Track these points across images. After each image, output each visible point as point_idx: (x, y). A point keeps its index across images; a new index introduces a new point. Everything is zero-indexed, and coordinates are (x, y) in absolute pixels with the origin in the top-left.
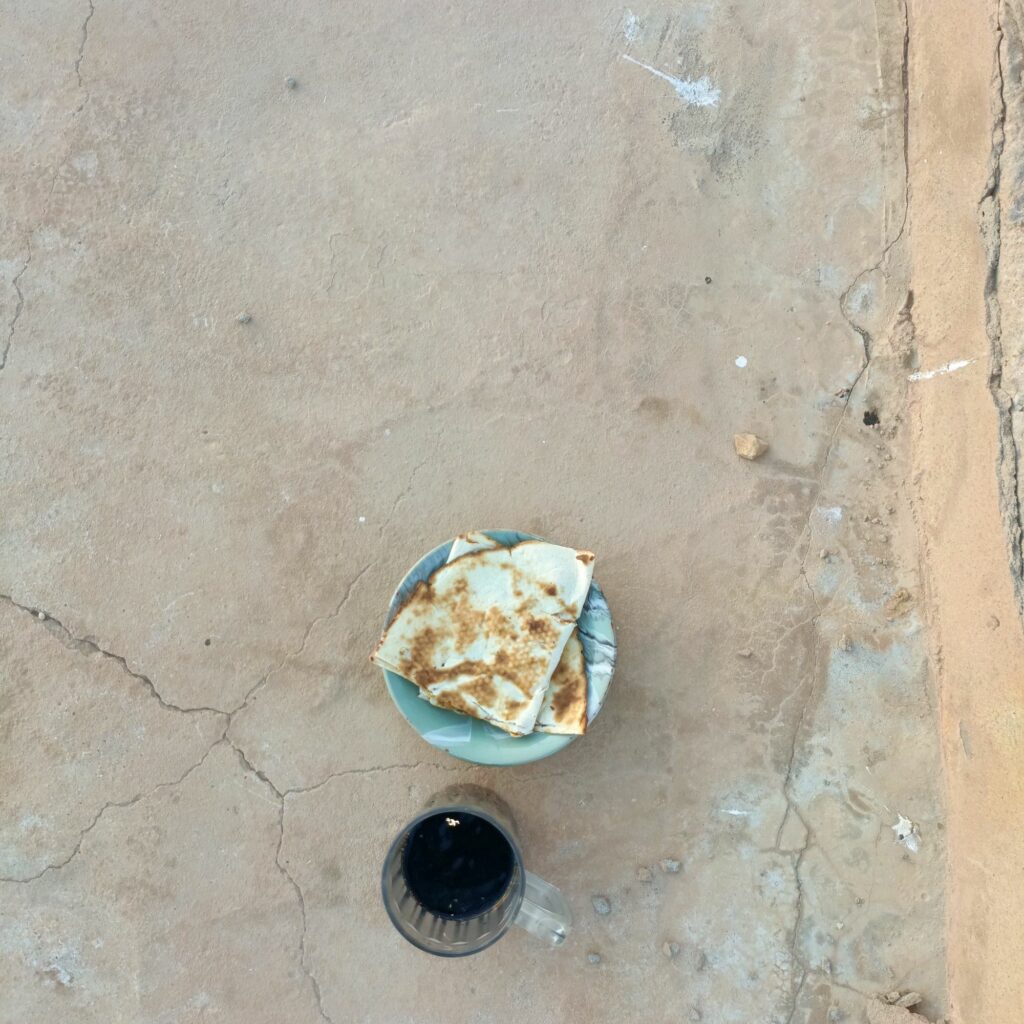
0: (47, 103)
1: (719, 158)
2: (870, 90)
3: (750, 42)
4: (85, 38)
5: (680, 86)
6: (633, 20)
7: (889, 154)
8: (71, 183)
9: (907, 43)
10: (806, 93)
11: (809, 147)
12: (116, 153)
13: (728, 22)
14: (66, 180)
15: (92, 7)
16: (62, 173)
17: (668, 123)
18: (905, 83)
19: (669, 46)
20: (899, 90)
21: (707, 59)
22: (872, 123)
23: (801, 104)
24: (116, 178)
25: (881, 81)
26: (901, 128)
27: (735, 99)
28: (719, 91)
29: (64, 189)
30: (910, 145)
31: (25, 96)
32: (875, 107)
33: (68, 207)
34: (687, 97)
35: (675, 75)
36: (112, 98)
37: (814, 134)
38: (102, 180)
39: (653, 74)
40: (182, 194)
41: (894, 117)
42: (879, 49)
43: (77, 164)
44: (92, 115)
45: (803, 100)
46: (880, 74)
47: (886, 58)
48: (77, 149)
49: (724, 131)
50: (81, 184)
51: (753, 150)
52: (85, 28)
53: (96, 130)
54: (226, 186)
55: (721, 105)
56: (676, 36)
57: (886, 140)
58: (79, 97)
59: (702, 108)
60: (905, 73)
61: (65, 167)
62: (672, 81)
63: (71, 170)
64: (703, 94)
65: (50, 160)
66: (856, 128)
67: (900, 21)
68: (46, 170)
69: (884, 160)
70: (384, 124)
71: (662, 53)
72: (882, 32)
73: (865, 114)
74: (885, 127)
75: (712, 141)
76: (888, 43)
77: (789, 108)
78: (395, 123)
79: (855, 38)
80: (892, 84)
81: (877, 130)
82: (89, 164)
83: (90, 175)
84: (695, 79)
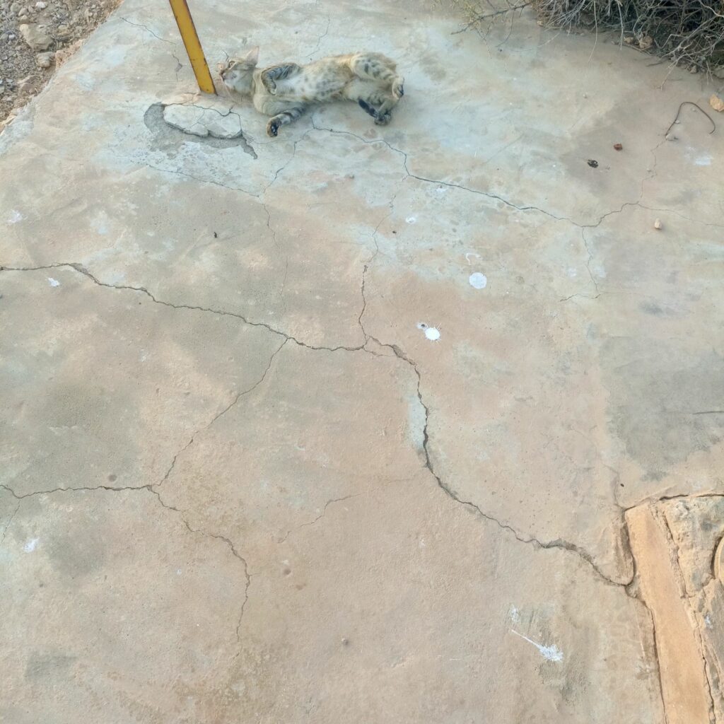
0: (220, 651)
1: (566, 692)
2: (639, 657)
3: (575, 626)
4: (242, 614)
5: (543, 649)
6: (515, 610)
7: (653, 694)
8: (230, 699)
9: (654, 633)
10: (607, 656)
11: (611, 687)
12: (254, 682)
13: (563, 614)
14: (228, 697)
15: (247, 597)
16: (226, 693)
17: (538, 670)
18: (656, 655)
19: (534, 626)
20: (653, 658)
21: (555, 635)
22: (642, 676)
23: (605, 662)
24: (253, 696)
25: (644, 653)
26: (657, 680)
27: (571, 658)
28: (562, 653)
29: (226, 703)
30: (663, 691)
31: (209, 647)
32: (642, 666)
33: (228, 714)
34: (546, 656)
35: (539, 642)
36: (254, 649)
37: (613, 680)
38: (246, 698)
39: (527, 641)
40: (287, 706)
41: (653, 674)
42: (641, 634)
43: (234, 688)
44: (244, 659)
45: (605, 660)
46: (643, 648)
47: (645, 640)
48: (235, 679)
49: (567, 677)
50: (236, 700)
51: (583, 687)
52: (242, 608)
53: (244, 668)
54: (310, 702)
55: (564, 662)
56: (537, 621)
57: (651, 686)
58: (237, 648)
59: (554, 663)
60: (656, 649)
61: (227, 690)
62: (538, 646)
63: (231, 691)
64: (553, 654)
65: (221, 685)
66: (634, 678)
67: (650, 621)
68: (218, 691)
69: (651, 698)
70: (392, 665)
71: (531, 630)
72: (641, 625)
73: (638, 671)
74: (649, 679)
75: (561, 682)
76: (645, 632)
77: (598, 664)
78: (397, 665)
79: (628, 627)
80: (650, 655)
81: (646, 680)
82: (240, 688)
83: (240, 695)
84: (549, 646)
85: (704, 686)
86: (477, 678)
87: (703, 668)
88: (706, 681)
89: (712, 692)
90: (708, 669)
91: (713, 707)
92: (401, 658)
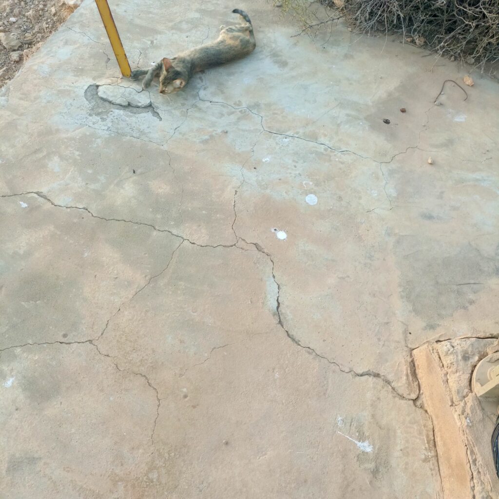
0: (141, 451)
1: (375, 472)
2: (424, 448)
3: (380, 428)
4: (155, 426)
5: (359, 444)
6: (340, 418)
7: (433, 472)
8: (148, 483)
9: (434, 431)
10: (402, 447)
11: (406, 468)
12: (163, 471)
13: (372, 420)
14: (146, 482)
15: (158, 414)
16: (145, 480)
17: (356, 458)
18: (435, 446)
19: (353, 428)
20: (433, 448)
21: (367, 434)
22: (426, 460)
23: (401, 452)
24: (163, 481)
25: (427, 444)
26: (436, 463)
27: (378, 449)
28: (372, 446)
29: (145, 486)
30: (441, 470)
31: (133, 448)
32: (426, 454)
33: (146, 493)
34: (361, 448)
35: (356, 439)
36: (163, 449)
37: (407, 464)
38: (159, 482)
39: (349, 439)
40: (187, 487)
41: (433, 458)
42: (425, 432)
43: (150, 476)
44: (156, 456)
45: (401, 450)
46: (426, 442)
47: (428, 436)
48: (151, 469)
49: (376, 462)
50: (151, 484)
51: (387, 469)
52: (155, 422)
53: (157, 462)
54: (202, 484)
55: (374, 452)
56: (355, 425)
57: (432, 467)
58: (152, 449)
59: (367, 453)
60: (435, 442)
61: (146, 477)
62: (356, 442)
63: (148, 478)
64: (366, 447)
65: (141, 474)
66: (421, 462)
67: (431, 423)
68: (139, 478)
69: (432, 475)
70: (258, 458)
71: (351, 431)
72: (425, 426)
73: (423, 457)
74: (431, 462)
75: (371, 466)
76: (427, 431)
77: (397, 453)
78: (261, 458)
79: (416, 428)
80: (431, 446)
81: (428, 463)
82: (154, 476)
83: (154, 480)
84: (363, 441)
85: (467, 464)
86: (315, 464)
87: (466, 453)
88: (468, 461)
89: (472, 468)
90: (469, 453)
91: (473, 478)
92: (264, 453)
